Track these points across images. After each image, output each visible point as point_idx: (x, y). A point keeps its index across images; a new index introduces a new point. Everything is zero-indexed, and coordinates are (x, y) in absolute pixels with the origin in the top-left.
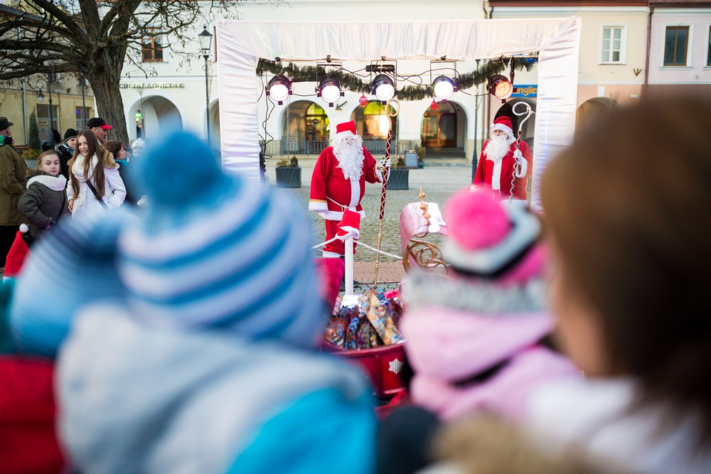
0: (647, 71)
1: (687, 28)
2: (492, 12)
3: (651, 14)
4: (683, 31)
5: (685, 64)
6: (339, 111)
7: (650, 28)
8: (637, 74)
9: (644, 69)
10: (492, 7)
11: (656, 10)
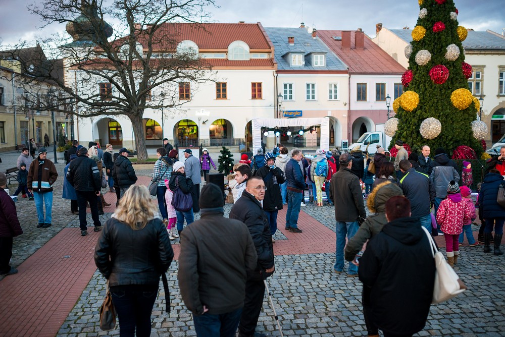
0: (349, 104)
1: (366, 84)
2: (277, 76)
3: (350, 78)
4: (364, 86)
5: (366, 100)
6: (204, 125)
7: (349, 84)
8: (345, 105)
9: (348, 103)
10: (277, 74)
11: (352, 76)
